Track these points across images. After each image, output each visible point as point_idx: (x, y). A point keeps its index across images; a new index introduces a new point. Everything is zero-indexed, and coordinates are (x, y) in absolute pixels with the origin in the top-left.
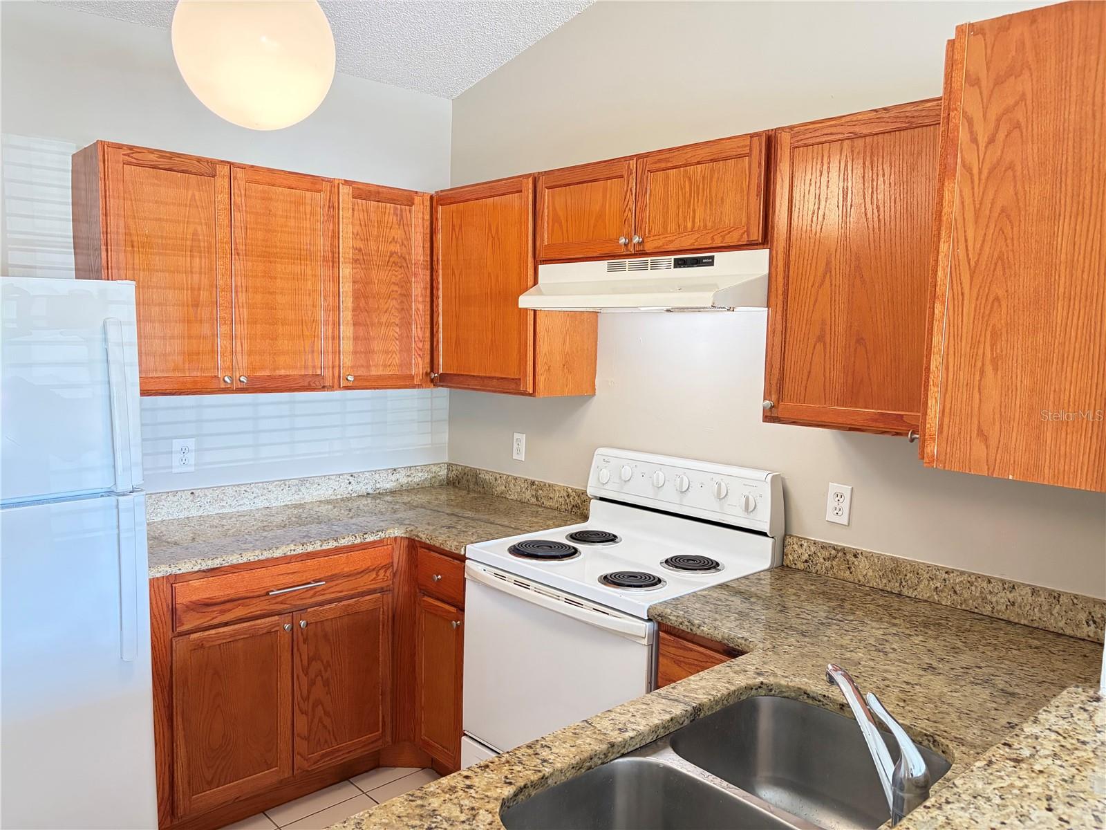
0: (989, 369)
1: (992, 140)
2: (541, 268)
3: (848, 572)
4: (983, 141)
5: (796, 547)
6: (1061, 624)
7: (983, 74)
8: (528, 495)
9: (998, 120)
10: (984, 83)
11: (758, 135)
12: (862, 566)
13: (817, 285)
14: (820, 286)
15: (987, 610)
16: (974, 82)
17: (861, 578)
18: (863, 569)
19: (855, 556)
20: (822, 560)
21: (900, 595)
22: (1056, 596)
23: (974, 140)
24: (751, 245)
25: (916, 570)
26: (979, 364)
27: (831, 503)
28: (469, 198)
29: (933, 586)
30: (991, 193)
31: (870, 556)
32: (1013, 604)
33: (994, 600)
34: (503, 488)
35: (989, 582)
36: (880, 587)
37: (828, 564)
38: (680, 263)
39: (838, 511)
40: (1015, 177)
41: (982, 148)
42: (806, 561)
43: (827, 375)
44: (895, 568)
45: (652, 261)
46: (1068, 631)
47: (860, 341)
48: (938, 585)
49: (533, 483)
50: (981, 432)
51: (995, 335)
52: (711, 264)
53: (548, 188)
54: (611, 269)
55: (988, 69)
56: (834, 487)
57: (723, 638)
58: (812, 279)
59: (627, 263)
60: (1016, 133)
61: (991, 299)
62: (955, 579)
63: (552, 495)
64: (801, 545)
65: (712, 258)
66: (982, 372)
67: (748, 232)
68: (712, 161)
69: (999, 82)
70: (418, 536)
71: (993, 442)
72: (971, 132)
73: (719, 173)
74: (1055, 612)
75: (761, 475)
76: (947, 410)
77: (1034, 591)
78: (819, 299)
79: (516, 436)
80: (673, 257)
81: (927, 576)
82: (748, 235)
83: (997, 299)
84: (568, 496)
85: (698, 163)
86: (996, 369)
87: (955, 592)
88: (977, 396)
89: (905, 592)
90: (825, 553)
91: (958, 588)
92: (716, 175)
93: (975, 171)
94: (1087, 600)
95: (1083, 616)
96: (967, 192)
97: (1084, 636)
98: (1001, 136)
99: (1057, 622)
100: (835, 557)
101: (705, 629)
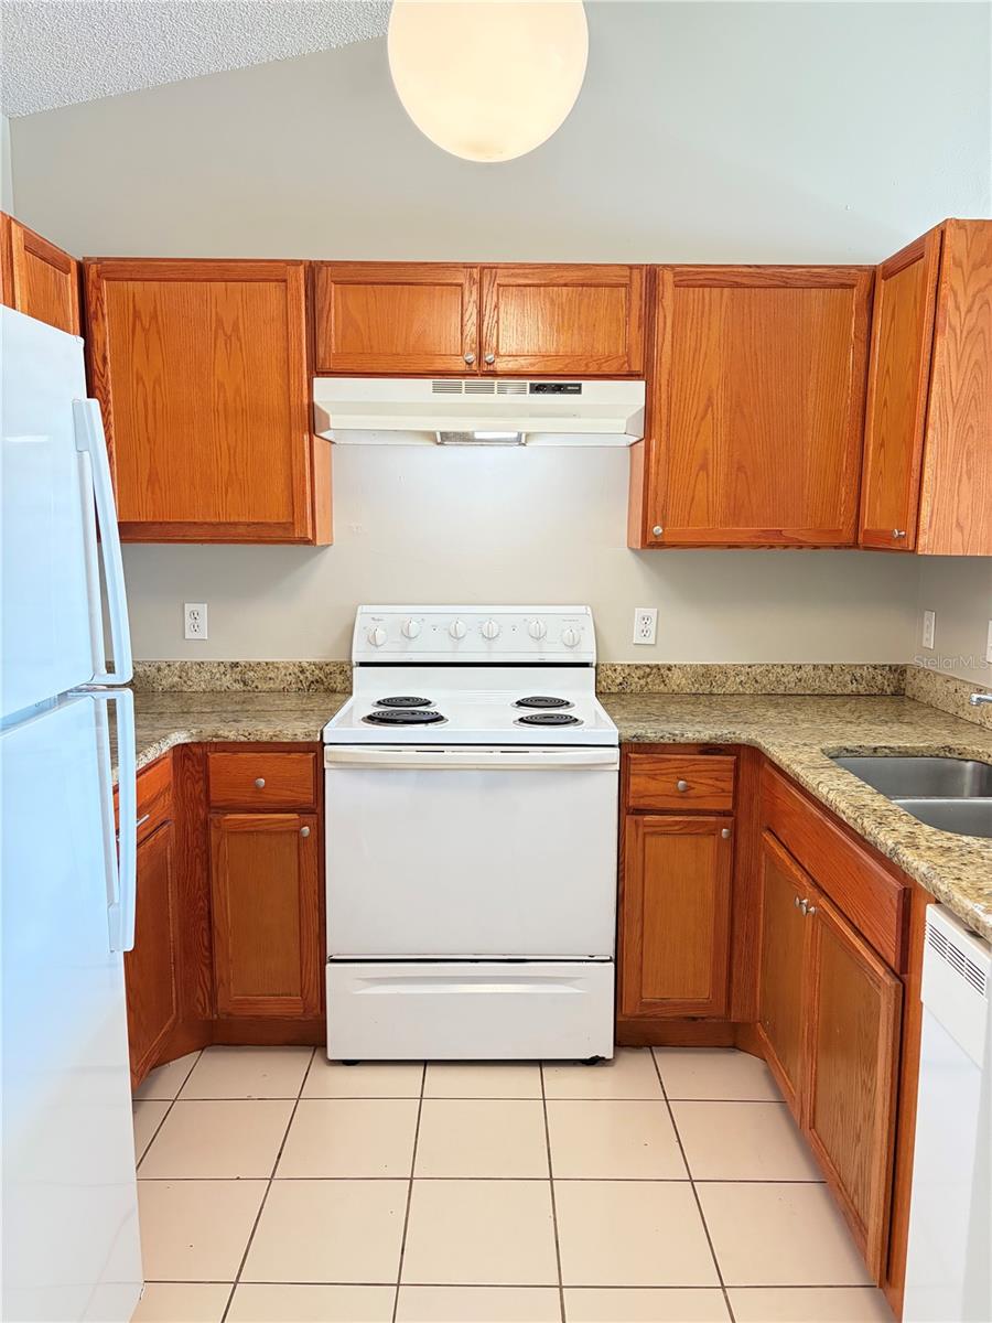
0: (965, 478)
1: (969, 310)
2: (317, 381)
3: (662, 685)
4: (963, 309)
5: (609, 673)
6: (834, 687)
7: (965, 261)
8: (227, 681)
9: (974, 296)
10: (965, 266)
11: (639, 267)
12: (676, 676)
13: (699, 418)
14: (702, 419)
15: (781, 690)
16: (958, 264)
17: (676, 688)
18: (677, 680)
19: (669, 669)
20: (636, 680)
21: (711, 694)
22: (831, 668)
23: (958, 308)
24: (631, 376)
25: (723, 670)
26: (958, 475)
27: (638, 626)
28: (172, 276)
29: (739, 681)
30: (968, 349)
31: (681, 668)
32: (800, 680)
33: (786, 680)
34: (176, 679)
35: (783, 667)
36: (693, 691)
37: (642, 682)
38: (537, 389)
39: (644, 633)
40: (984, 339)
41: (963, 314)
42: (621, 684)
43: (711, 499)
44: (706, 673)
45: (499, 385)
46: (840, 691)
47: (740, 468)
48: (743, 678)
49: (236, 665)
50: (958, 524)
51: (969, 454)
52: (578, 391)
53: (336, 283)
54: (436, 390)
55: (968, 256)
56: (639, 612)
57: (711, 738)
58: (694, 411)
59: (464, 384)
60: (985, 308)
61: (967, 427)
62: (756, 671)
63: (272, 675)
64: (615, 670)
65: (580, 385)
66: (960, 481)
67: (628, 362)
68: (583, 285)
69: (975, 267)
70: (217, 736)
71: (966, 532)
72: (956, 302)
73: (590, 298)
74: (829, 679)
75: (582, 609)
76: (935, 511)
77: (815, 667)
78: (702, 431)
79: (189, 607)
80: (528, 382)
81: (733, 673)
82: (630, 366)
83: (971, 427)
84: (302, 672)
85: (565, 285)
86: (969, 478)
87: (756, 681)
88: (956, 498)
89: (715, 691)
90: (640, 673)
91: (758, 678)
92: (586, 300)
93: (958, 332)
94: (850, 666)
95: (848, 678)
96: (952, 346)
97: (849, 692)
98: (976, 307)
99: (830, 687)
100: (649, 675)
101: (690, 735)
